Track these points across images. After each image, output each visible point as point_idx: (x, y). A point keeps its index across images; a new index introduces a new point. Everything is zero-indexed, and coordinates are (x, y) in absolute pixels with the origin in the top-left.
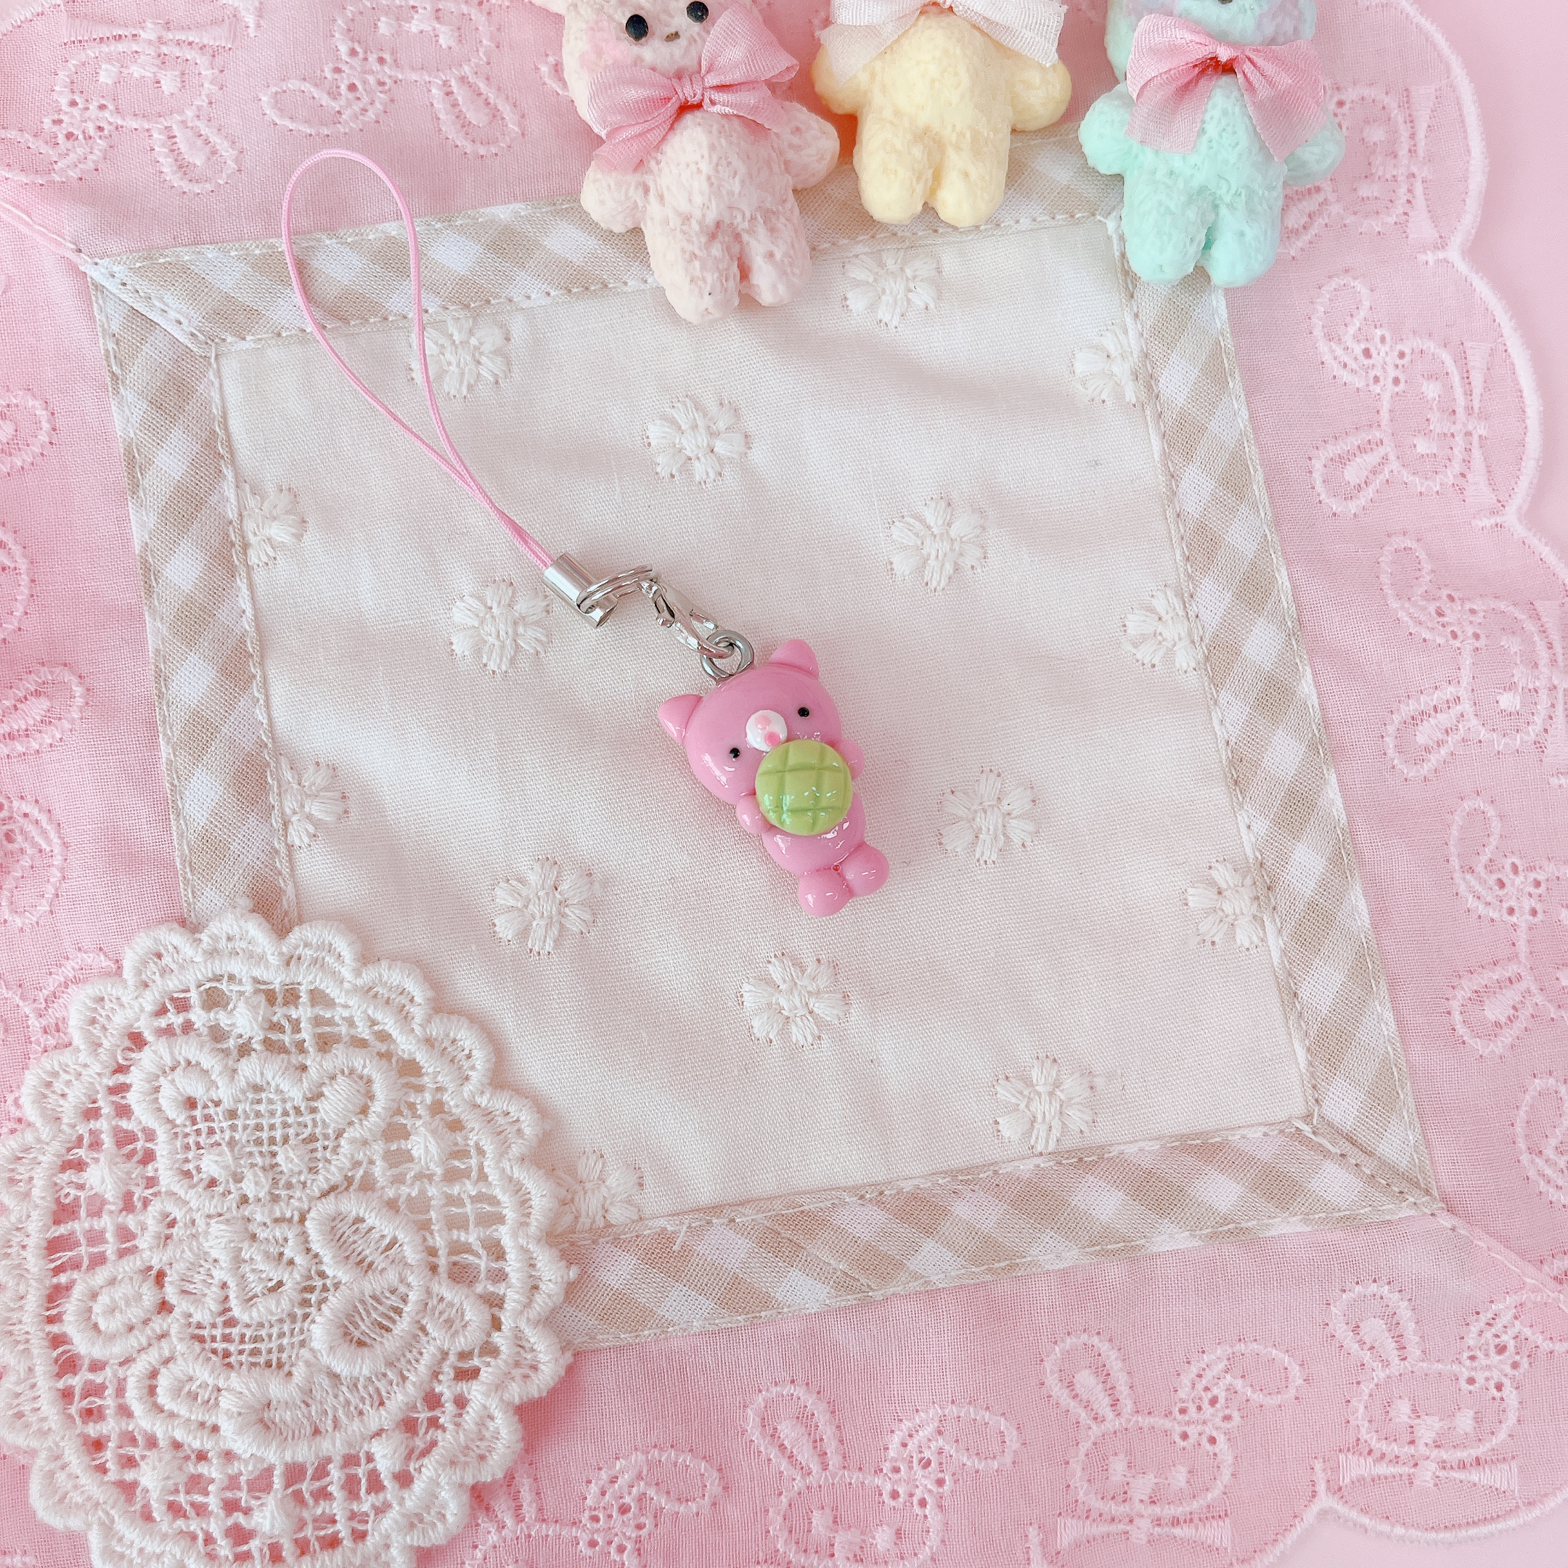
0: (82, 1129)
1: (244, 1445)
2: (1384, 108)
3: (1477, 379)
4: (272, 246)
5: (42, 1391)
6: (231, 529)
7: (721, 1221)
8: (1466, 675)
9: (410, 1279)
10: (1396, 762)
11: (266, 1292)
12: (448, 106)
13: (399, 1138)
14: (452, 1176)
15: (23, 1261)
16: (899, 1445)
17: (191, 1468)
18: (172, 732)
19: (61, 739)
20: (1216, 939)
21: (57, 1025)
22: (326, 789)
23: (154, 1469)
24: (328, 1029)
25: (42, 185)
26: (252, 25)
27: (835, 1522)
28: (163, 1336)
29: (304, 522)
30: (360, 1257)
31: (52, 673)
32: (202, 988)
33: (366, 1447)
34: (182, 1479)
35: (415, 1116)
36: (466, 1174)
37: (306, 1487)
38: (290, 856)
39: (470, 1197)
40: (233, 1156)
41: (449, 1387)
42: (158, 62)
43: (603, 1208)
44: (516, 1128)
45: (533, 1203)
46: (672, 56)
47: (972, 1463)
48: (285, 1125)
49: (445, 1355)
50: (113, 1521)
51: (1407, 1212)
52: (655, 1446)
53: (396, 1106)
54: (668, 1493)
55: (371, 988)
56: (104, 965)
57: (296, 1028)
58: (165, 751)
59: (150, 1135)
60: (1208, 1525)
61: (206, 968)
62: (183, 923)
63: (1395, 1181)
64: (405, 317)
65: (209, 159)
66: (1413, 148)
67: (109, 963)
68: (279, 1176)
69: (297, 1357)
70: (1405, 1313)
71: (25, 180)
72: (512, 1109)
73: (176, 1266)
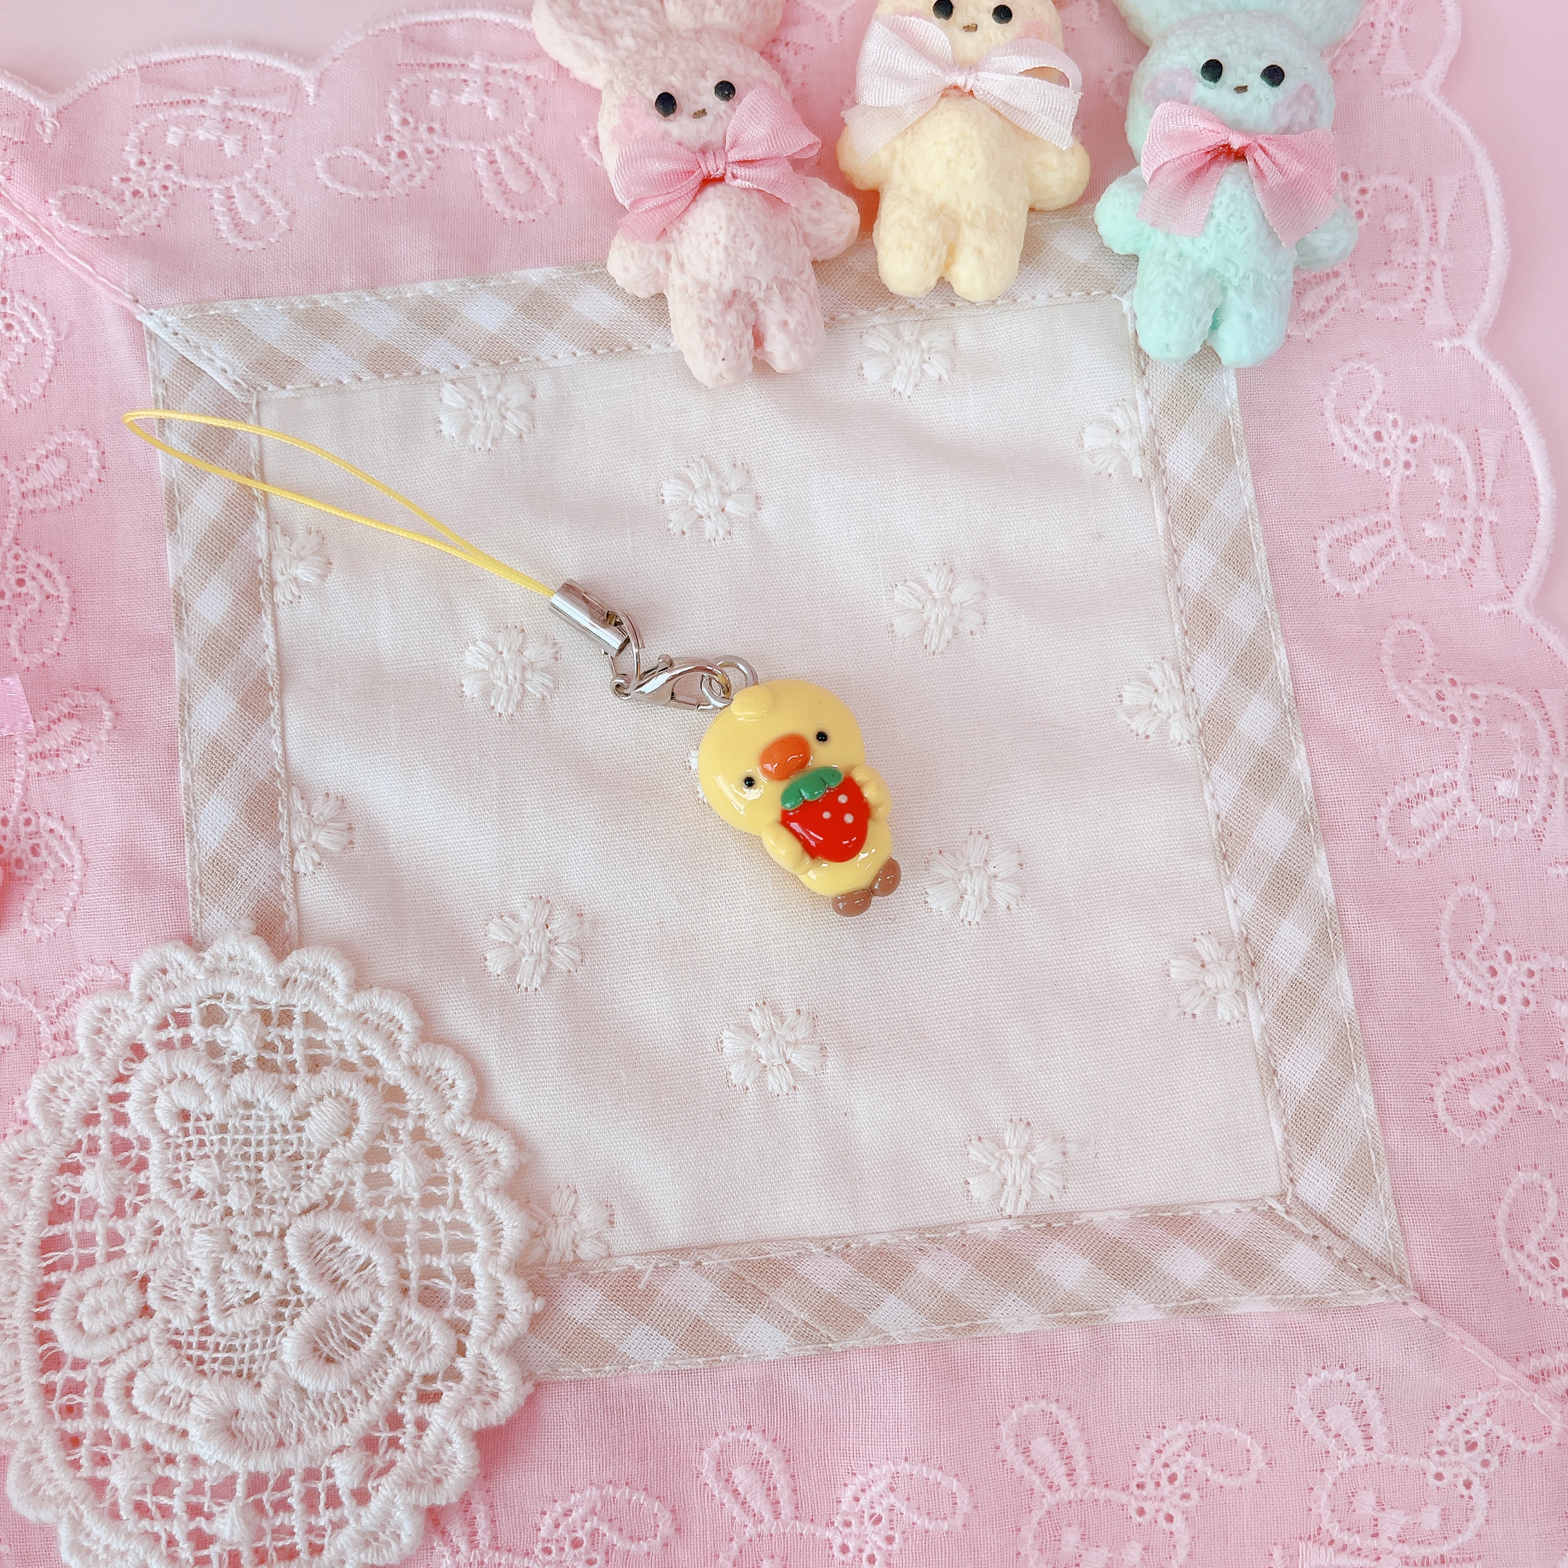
0: (82, 1134)
1: (210, 1451)
2: (1406, 196)
3: (1490, 467)
4: (315, 302)
5: (26, 1385)
6: (260, 567)
7: (688, 1263)
8: (1463, 760)
9: (381, 1300)
10: (1388, 844)
11: (242, 1303)
12: (492, 174)
13: (380, 1161)
14: (429, 1201)
15: (18, 1259)
17: (159, 1470)
18: (192, 758)
19: (88, 760)
20: (1197, 1012)
21: (66, 1032)
22: (333, 820)
23: (124, 1468)
24: (318, 1051)
25: (107, 238)
26: (312, 94)
28: (143, 1339)
29: (330, 563)
30: (335, 1275)
31: (85, 697)
32: (202, 1005)
33: (327, 1463)
34: (149, 1481)
35: (397, 1140)
36: (441, 1200)
37: (266, 1497)
38: (295, 882)
39: (444, 1223)
40: (220, 1168)
41: (411, 1409)
42: (222, 126)
43: (573, 1243)
44: (493, 1159)
45: (504, 1233)
46: (698, 132)
47: (923, 1522)
48: (272, 1142)
49: (409, 1376)
50: (82, 1516)
51: (1376, 1299)
52: (611, 1482)
53: (378, 1129)
54: (621, 1530)
55: (361, 1014)
56: (113, 977)
57: (289, 1050)
58: (183, 776)
59: (145, 1144)
61: (207, 985)
62: (189, 941)
63: (1368, 1266)
64: (437, 372)
65: (263, 218)
66: (1434, 237)
67: (118, 976)
68: (263, 1192)
69: (267, 1369)
70: (1372, 1402)
71: (91, 234)
72: (490, 1140)
73: (159, 1272)
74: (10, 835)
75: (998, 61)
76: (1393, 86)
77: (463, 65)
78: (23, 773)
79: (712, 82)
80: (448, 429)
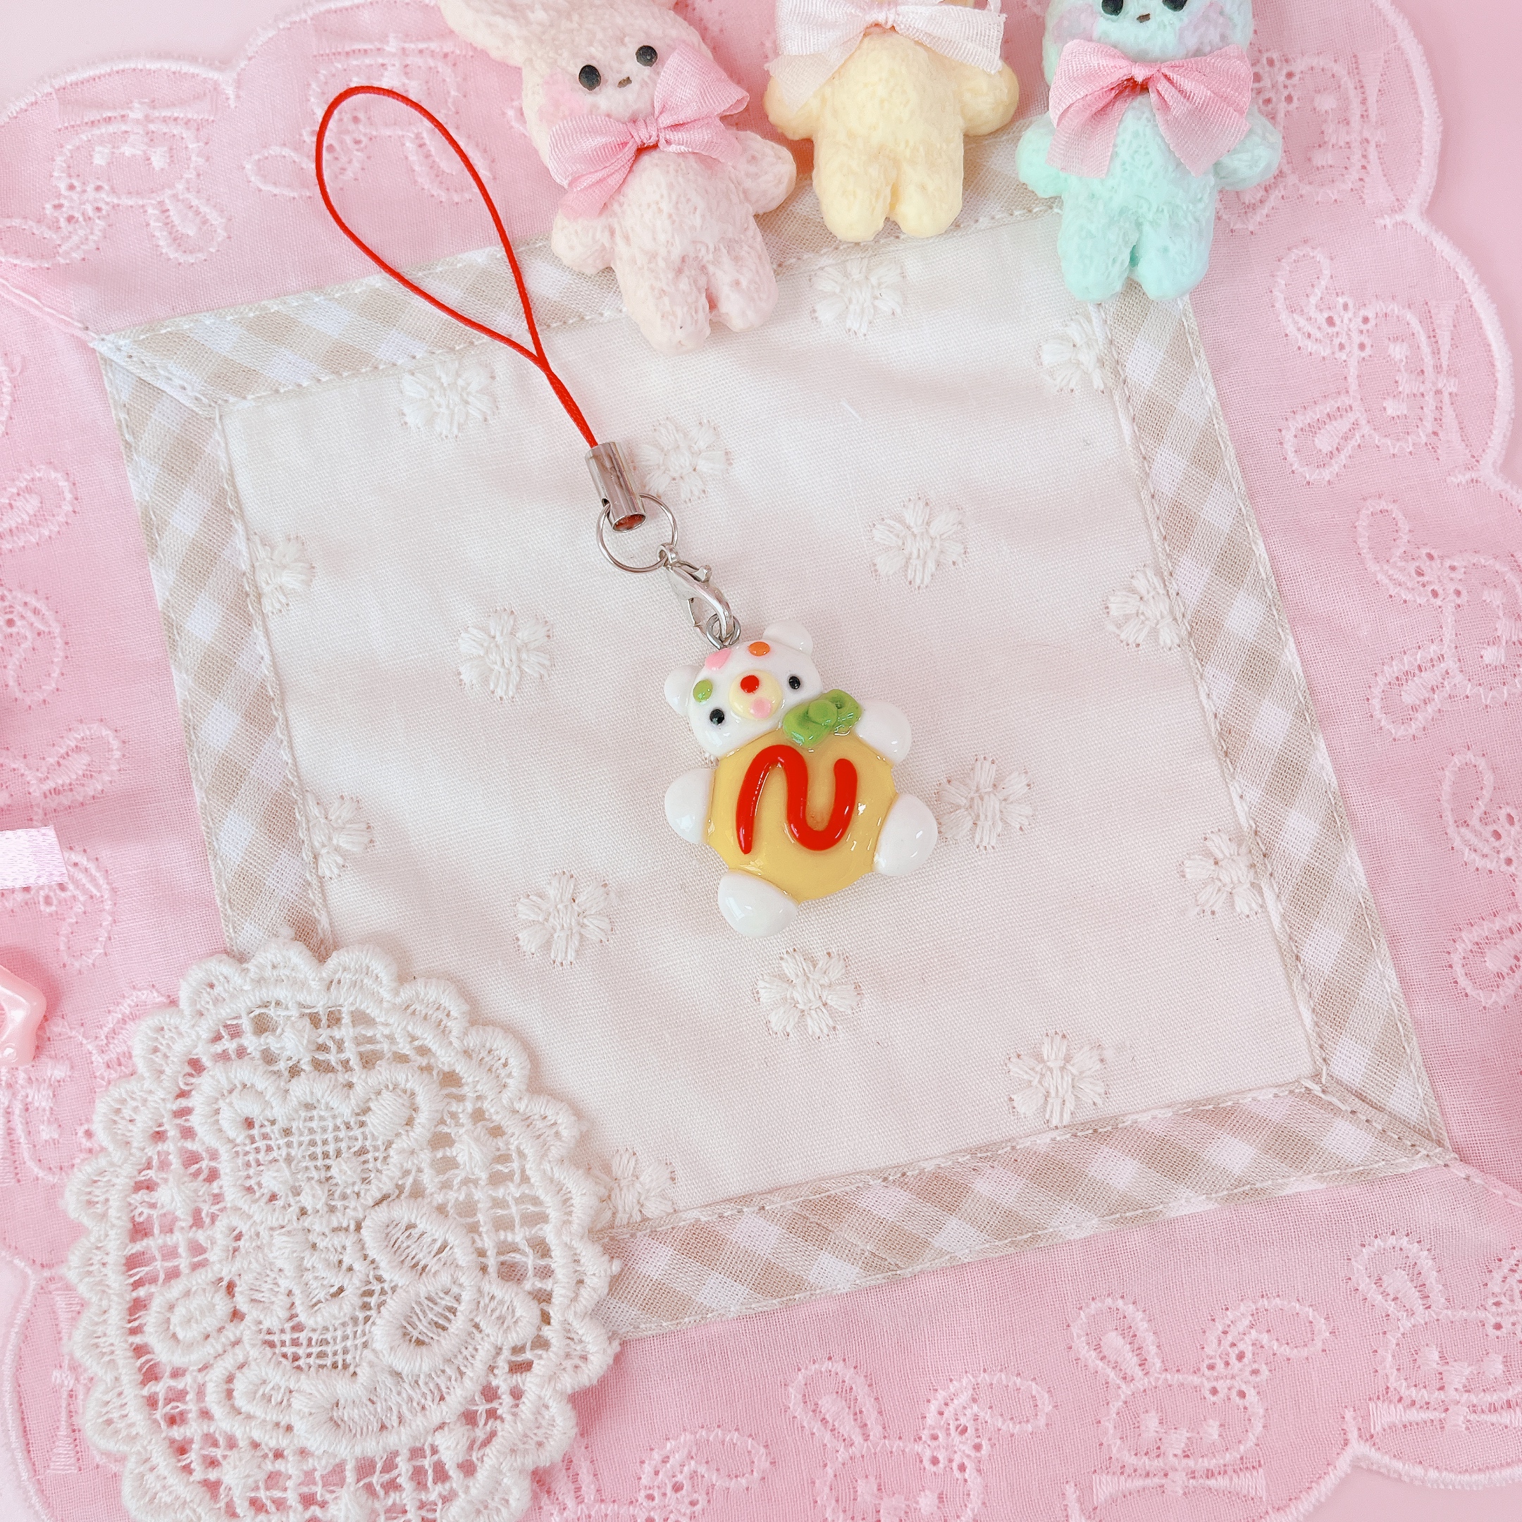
0: (151, 1152)
1: (317, 1442)
2: (1333, 76)
3: (1444, 337)
4: (265, 308)
5: (129, 1398)
6: (245, 580)
7: (752, 1209)
8: (1448, 634)
9: (462, 1280)
10: (1383, 723)
11: (328, 1297)
12: (422, 157)
13: (444, 1146)
14: (497, 1179)
15: (105, 1278)
17: (269, 1466)
18: (204, 777)
19: (103, 790)
20: (1215, 908)
21: (118, 1059)
22: (351, 821)
23: (235, 1468)
24: (370, 1047)
25: (48, 269)
26: (232, 96)
27: (879, 1490)
28: (236, 1343)
29: (313, 568)
30: (414, 1261)
31: (89, 729)
32: (252, 1015)
33: (430, 1439)
34: (262, 1476)
35: (458, 1125)
36: (509, 1177)
37: (376, 1479)
38: (322, 886)
39: (514, 1198)
40: (290, 1170)
41: (505, 1380)
42: (146, 140)
43: (639, 1203)
44: (554, 1131)
45: (574, 1202)
48: (337, 1140)
49: (499, 1350)
50: (199, 1518)
51: (1420, 1165)
52: (703, 1427)
53: (439, 1116)
54: (718, 1470)
55: (408, 1007)
56: (157, 1000)
57: (340, 1049)
58: (199, 796)
59: (214, 1156)
60: (1241, 1474)
61: (254, 996)
62: (231, 954)
63: (1407, 1134)
64: (394, 365)
65: (200, 229)
66: (1365, 114)
68: (334, 1188)
69: (361, 1358)
70: (1426, 1263)
71: (32, 265)
72: (549, 1113)
73: (245, 1277)
77: (379, 49)
80: (414, 420)
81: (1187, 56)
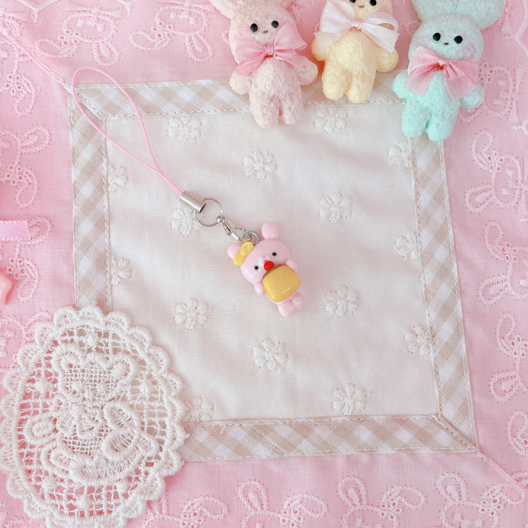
0: (35, 370)
1: (76, 479)
2: (506, 75)
3: (527, 171)
4: (127, 86)
5: (14, 452)
6: (104, 178)
7: (238, 424)
8: (509, 272)
9: (135, 431)
10: (482, 299)
11: (88, 430)
12: (190, 44)
13: (136, 385)
14: (152, 399)
15: (12, 410)
16: (287, 505)
17: (58, 484)
18: (77, 243)
19: (42, 242)
20: (413, 351)
21: (31, 334)
22: (125, 267)
23: (46, 483)
24: (117, 347)
25: (55, 59)
26: (129, 11)
28: (54, 440)
29: (128, 179)
30: (119, 422)
31: (41, 219)
32: (78, 329)
33: (114, 484)
34: (55, 487)
35: (142, 378)
36: (156, 399)
37: (94, 494)
38: (111, 288)
39: (157, 406)
40: (82, 384)
41: (143, 468)
42: (96, 20)
43: (200, 415)
44: (174, 386)
45: (177, 411)
46: (265, 38)
48: (100, 376)
49: (143, 457)
50: (32, 498)
51: (467, 451)
52: (208, 495)
53: (136, 374)
54: (210, 511)
55: (132, 335)
56: (48, 317)
57: (107, 345)
58: (75, 249)
59: (57, 374)
61: (80, 323)
62: (74, 307)
63: (464, 440)
64: (168, 114)
65: (110, 55)
66: (514, 89)
67: (50, 316)
68: (96, 393)
69: (96, 452)
70: (463, 485)
71: (50, 57)
72: (174, 379)
73: (60, 418)
74: (14, 266)
75: (371, 19)
76: (505, 36)
77: (182, 4)
78: (19, 245)
79: (271, 21)
80: (171, 134)
81: (458, 60)
